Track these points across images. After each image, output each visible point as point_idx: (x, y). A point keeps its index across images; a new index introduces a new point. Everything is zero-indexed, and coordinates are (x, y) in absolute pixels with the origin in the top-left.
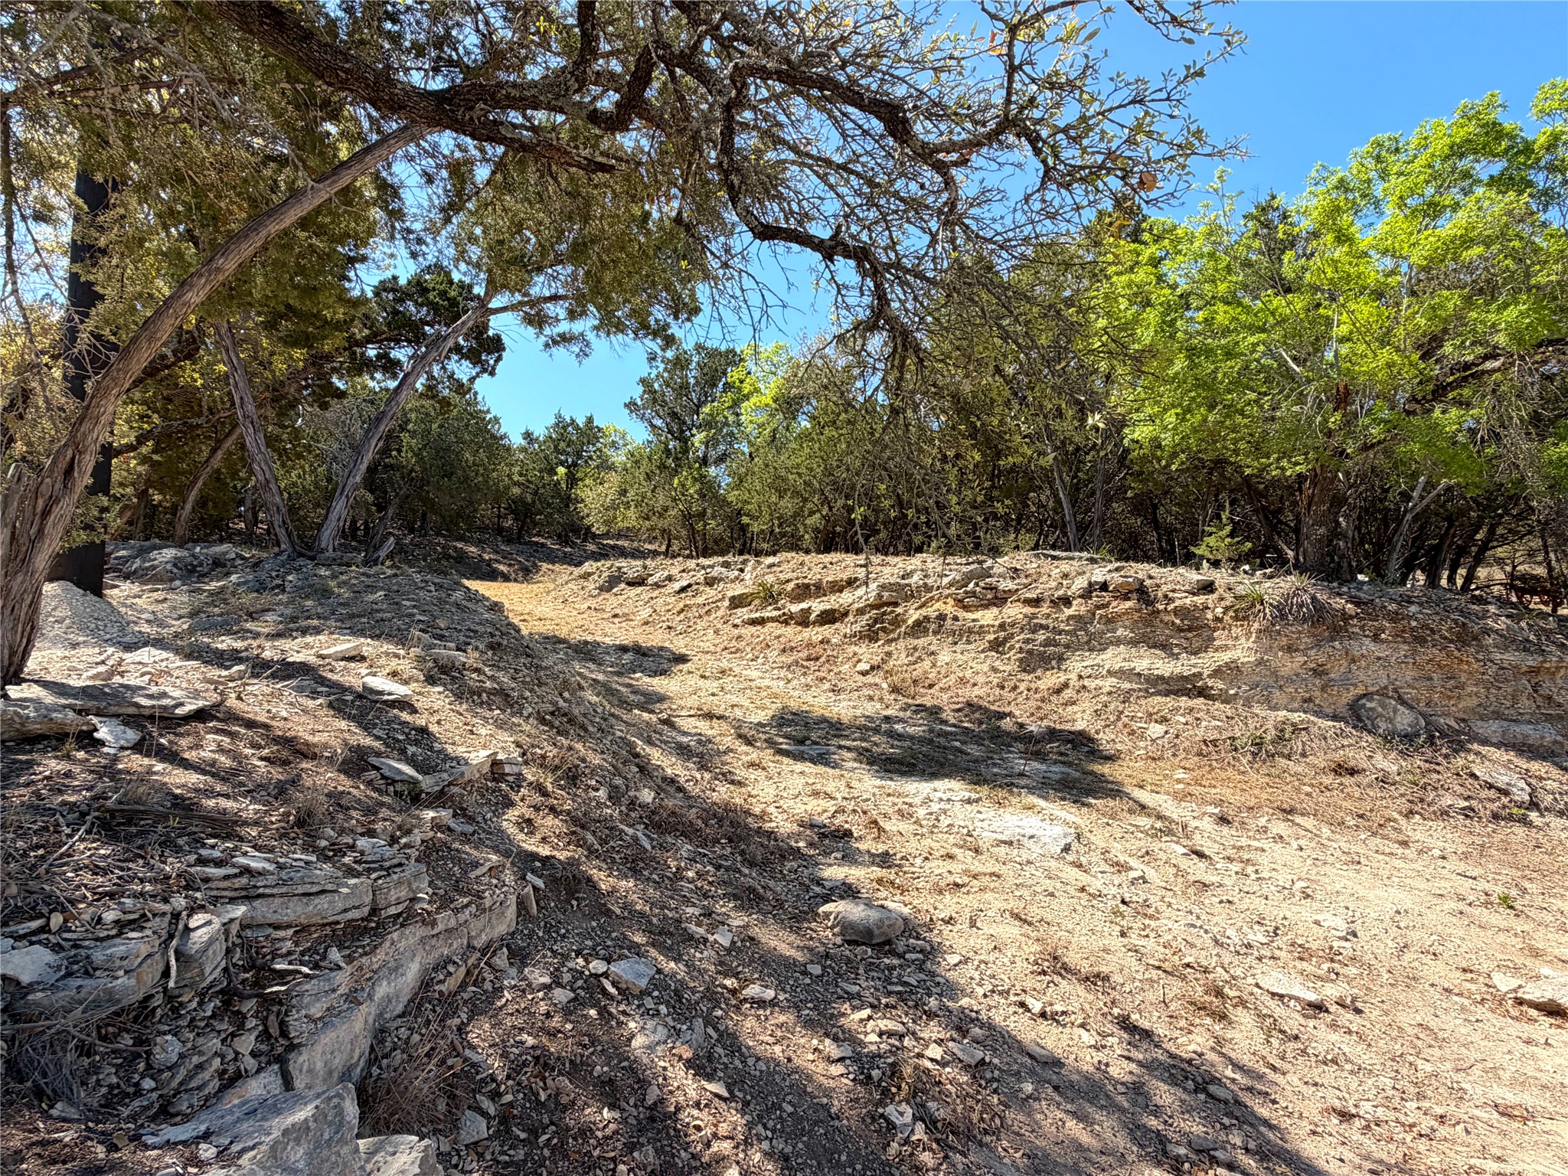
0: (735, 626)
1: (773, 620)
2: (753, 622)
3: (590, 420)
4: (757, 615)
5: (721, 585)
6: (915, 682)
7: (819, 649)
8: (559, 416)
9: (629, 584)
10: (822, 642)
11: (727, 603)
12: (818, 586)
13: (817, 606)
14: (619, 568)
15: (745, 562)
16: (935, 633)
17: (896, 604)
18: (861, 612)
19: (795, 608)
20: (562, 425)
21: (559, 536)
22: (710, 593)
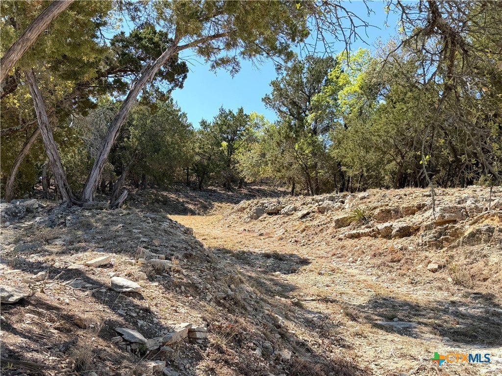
0: (340, 239)
1: (365, 235)
2: (352, 237)
3: (241, 111)
4: (355, 232)
5: (329, 212)
6: (473, 276)
7: (400, 254)
8: (222, 110)
9: (270, 214)
10: (401, 249)
11: (333, 224)
12: (397, 211)
13: (397, 224)
14: (263, 204)
15: (344, 197)
16: (486, 241)
17: (455, 222)
18: (428, 228)
19: (381, 226)
20: (224, 115)
21: (224, 185)
22: (322, 218)
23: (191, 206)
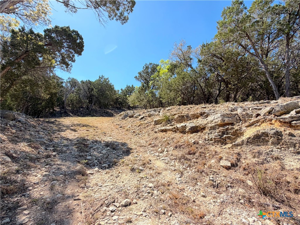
0: (156, 132)
1: (170, 130)
2: (162, 131)
3: (133, 86)
4: (164, 128)
8: (127, 85)
9: (130, 117)
11: (153, 123)
13: (189, 125)
14: (128, 113)
15: (160, 110)
17: (233, 124)
18: (213, 128)
22: (149, 119)
23: (115, 114)
